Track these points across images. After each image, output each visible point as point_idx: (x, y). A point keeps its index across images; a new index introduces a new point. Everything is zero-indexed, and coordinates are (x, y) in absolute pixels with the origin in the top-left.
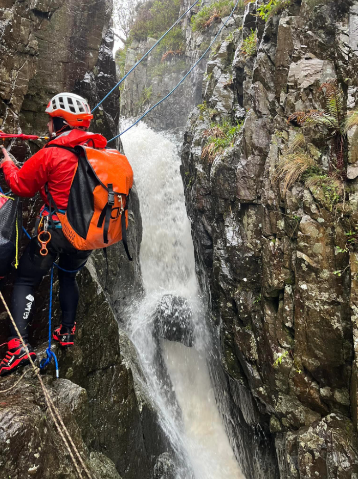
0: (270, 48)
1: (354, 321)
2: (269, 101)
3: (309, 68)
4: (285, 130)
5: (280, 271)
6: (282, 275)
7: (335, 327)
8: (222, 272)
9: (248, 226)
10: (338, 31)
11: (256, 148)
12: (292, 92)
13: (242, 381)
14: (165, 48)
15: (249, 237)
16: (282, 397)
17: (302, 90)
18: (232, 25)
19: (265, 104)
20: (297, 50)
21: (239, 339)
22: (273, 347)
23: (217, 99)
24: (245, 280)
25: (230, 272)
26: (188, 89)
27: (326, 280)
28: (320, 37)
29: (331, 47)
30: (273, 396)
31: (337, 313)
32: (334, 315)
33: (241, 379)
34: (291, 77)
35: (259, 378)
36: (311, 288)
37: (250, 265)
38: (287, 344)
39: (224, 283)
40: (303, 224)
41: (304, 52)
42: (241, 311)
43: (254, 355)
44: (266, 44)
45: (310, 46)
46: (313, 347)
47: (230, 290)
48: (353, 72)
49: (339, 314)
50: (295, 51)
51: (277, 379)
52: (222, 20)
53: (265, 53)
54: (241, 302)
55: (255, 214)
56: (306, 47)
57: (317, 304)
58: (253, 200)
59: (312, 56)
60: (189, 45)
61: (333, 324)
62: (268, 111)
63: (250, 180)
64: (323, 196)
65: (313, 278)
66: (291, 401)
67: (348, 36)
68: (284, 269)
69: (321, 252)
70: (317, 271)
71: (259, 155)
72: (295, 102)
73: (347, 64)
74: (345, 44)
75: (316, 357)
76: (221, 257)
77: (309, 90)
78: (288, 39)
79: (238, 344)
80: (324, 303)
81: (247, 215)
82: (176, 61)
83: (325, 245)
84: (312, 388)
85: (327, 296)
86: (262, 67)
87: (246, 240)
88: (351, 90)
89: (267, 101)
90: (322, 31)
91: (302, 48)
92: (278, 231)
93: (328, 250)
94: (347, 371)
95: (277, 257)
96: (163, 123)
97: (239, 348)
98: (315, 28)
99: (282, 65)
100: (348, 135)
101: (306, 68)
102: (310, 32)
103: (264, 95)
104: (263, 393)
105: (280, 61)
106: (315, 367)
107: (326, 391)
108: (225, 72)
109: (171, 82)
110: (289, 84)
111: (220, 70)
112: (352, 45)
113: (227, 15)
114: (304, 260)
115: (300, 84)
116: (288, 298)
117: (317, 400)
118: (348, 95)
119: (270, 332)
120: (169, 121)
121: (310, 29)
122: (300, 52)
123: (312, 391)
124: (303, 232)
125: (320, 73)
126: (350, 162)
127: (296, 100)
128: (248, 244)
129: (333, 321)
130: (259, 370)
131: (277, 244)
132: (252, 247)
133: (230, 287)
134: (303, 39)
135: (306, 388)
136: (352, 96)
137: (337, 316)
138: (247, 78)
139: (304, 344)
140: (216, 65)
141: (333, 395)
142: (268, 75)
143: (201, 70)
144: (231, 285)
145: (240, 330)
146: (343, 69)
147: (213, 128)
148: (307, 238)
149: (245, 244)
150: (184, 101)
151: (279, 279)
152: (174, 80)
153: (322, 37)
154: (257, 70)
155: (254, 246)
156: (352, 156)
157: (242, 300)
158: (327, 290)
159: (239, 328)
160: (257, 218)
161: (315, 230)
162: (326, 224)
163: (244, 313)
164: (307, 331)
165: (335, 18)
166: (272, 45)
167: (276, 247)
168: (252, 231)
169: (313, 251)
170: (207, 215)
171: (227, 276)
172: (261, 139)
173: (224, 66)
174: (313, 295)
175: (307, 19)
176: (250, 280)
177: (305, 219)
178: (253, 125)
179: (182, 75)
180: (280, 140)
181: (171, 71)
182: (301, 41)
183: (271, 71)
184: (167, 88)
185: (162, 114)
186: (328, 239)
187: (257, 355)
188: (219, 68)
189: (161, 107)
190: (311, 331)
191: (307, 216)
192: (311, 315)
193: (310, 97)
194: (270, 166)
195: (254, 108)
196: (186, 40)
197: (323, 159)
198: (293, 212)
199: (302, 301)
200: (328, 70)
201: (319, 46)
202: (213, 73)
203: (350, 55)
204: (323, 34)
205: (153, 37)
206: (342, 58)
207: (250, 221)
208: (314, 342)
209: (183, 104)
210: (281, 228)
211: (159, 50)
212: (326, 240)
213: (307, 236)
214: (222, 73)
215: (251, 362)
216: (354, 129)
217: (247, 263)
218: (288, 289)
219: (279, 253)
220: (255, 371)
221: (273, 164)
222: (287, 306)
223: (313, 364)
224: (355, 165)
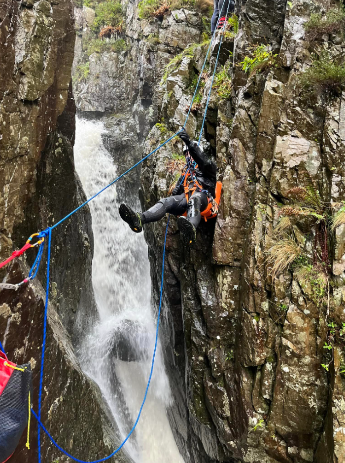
0: (251, 106)
1: (335, 413)
2: (248, 163)
3: (296, 148)
4: (269, 205)
5: (262, 350)
6: (264, 354)
7: (311, 406)
8: (195, 327)
9: (223, 286)
10: (328, 116)
11: (234, 211)
12: (278, 169)
13: (209, 426)
14: (103, 22)
15: (224, 297)
16: (251, 450)
17: (288, 169)
18: (182, 21)
19: (244, 165)
20: (283, 123)
21: (211, 394)
22: (248, 413)
23: (178, 123)
24: (218, 338)
25: (202, 327)
26: (129, 73)
27: (306, 365)
28: (309, 117)
29: (319, 129)
30: (242, 449)
31: (314, 393)
32: (311, 394)
33: (208, 424)
34: (277, 154)
35: (230, 432)
36: (293, 370)
37: (224, 325)
38: (262, 410)
39: (197, 338)
40: (290, 314)
41: (290, 128)
42: (215, 370)
43: (227, 412)
44: (246, 101)
45: (298, 123)
46: (288, 418)
47: (203, 345)
48: (339, 161)
49: (315, 394)
50: (282, 124)
51: (248, 438)
52: (173, 13)
53: (246, 111)
54: (215, 361)
55: (230, 275)
56: (293, 123)
57: (297, 385)
58: (229, 263)
59: (299, 134)
60: (131, 24)
61: (310, 403)
62: (247, 172)
63: (227, 242)
64: (310, 290)
65: (295, 362)
66: (258, 453)
67: (338, 123)
68: (266, 348)
69: (304, 341)
70: (299, 357)
71: (236, 218)
72: (280, 179)
73: (334, 152)
74: (334, 132)
75: (289, 425)
76: (193, 309)
77: (295, 169)
78: (274, 108)
79: (210, 398)
80: (303, 385)
81: (222, 275)
82: (116, 39)
83: (308, 334)
84: (280, 446)
85: (306, 379)
86: (242, 125)
87: (220, 300)
88: (336, 179)
89: (246, 162)
90: (311, 111)
91: (289, 123)
92: (262, 311)
93: (311, 338)
94: (315, 437)
95: (261, 337)
96: (102, 107)
97: (211, 403)
98: (305, 106)
99: (265, 133)
100: (336, 233)
101: (293, 147)
102: (298, 109)
103: (243, 155)
104: (233, 446)
105: (263, 127)
106: (287, 432)
107: (293, 449)
108: (186, 93)
109: (111, 62)
110: (276, 160)
111: (181, 89)
112: (341, 134)
113: (178, 8)
114: (289, 348)
115: (286, 163)
116: (268, 374)
117: (283, 455)
118: (333, 183)
119: (246, 398)
120: (108, 105)
121: (300, 106)
122: (287, 127)
123: (280, 448)
124: (290, 321)
125: (306, 155)
126: (336, 258)
127: (281, 178)
128: (223, 304)
129: (310, 400)
130: (230, 426)
131: (261, 324)
132: (226, 307)
133: (203, 343)
134: (291, 114)
135: (275, 446)
136: (336, 185)
137: (314, 396)
138: (221, 125)
139: (280, 415)
140: (176, 83)
141: (299, 453)
142: (248, 135)
143: (149, 65)
144: (204, 341)
145: (211, 386)
146: (329, 155)
147: (179, 162)
148: (292, 327)
149: (220, 304)
150: (124, 85)
151: (260, 357)
152: (114, 61)
153: (310, 117)
154: (236, 127)
155: (229, 305)
156: (338, 254)
157: (216, 359)
158: (307, 373)
159: (211, 383)
160: (232, 279)
161: (301, 320)
162: (311, 315)
163: (218, 371)
164: (285, 406)
165: (326, 100)
166: (253, 104)
167: (260, 328)
168: (227, 292)
169: (297, 340)
170: (173, 255)
171: (200, 332)
172: (239, 202)
173: (185, 85)
174: (294, 377)
175: (297, 94)
176: (223, 338)
177: (292, 309)
178: (232, 186)
179: (122, 55)
180: (264, 216)
181: (110, 49)
182: (287, 115)
183: (251, 130)
184: (106, 68)
185: (101, 97)
186: (312, 329)
187: (229, 412)
188: (180, 87)
189: (100, 89)
190: (288, 406)
191: (293, 305)
192: (291, 394)
193: (295, 176)
194: (255, 244)
195: (233, 168)
196: (126, 18)
197: (307, 245)
198: (281, 301)
199: (283, 381)
200: (313, 152)
201: (306, 126)
202: (174, 92)
203: (339, 144)
204: (313, 114)
205: (90, 7)
206: (331, 146)
207: (225, 281)
208: (289, 415)
209: (123, 88)
210: (265, 310)
211: (96, 23)
212: (310, 330)
213: (292, 325)
214: (183, 94)
215: (223, 418)
216: (342, 227)
217: (221, 322)
218: (269, 367)
219: (262, 334)
220: (226, 425)
221: (258, 243)
222: (267, 381)
223: (285, 430)
224: (340, 261)
